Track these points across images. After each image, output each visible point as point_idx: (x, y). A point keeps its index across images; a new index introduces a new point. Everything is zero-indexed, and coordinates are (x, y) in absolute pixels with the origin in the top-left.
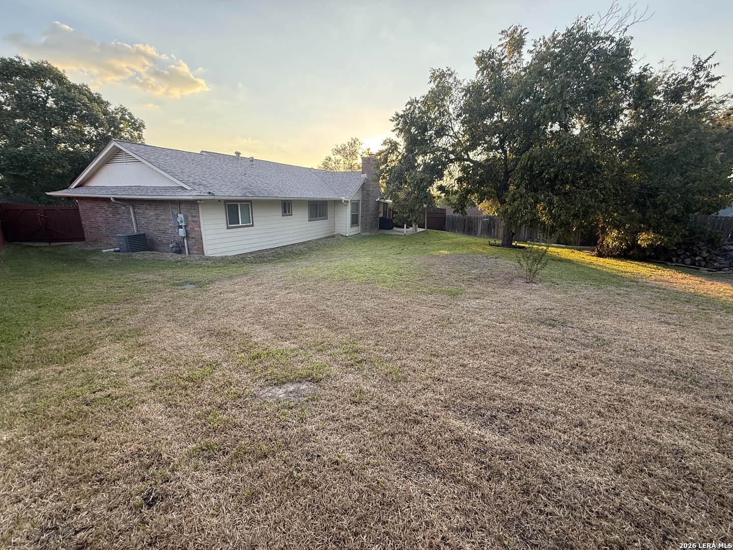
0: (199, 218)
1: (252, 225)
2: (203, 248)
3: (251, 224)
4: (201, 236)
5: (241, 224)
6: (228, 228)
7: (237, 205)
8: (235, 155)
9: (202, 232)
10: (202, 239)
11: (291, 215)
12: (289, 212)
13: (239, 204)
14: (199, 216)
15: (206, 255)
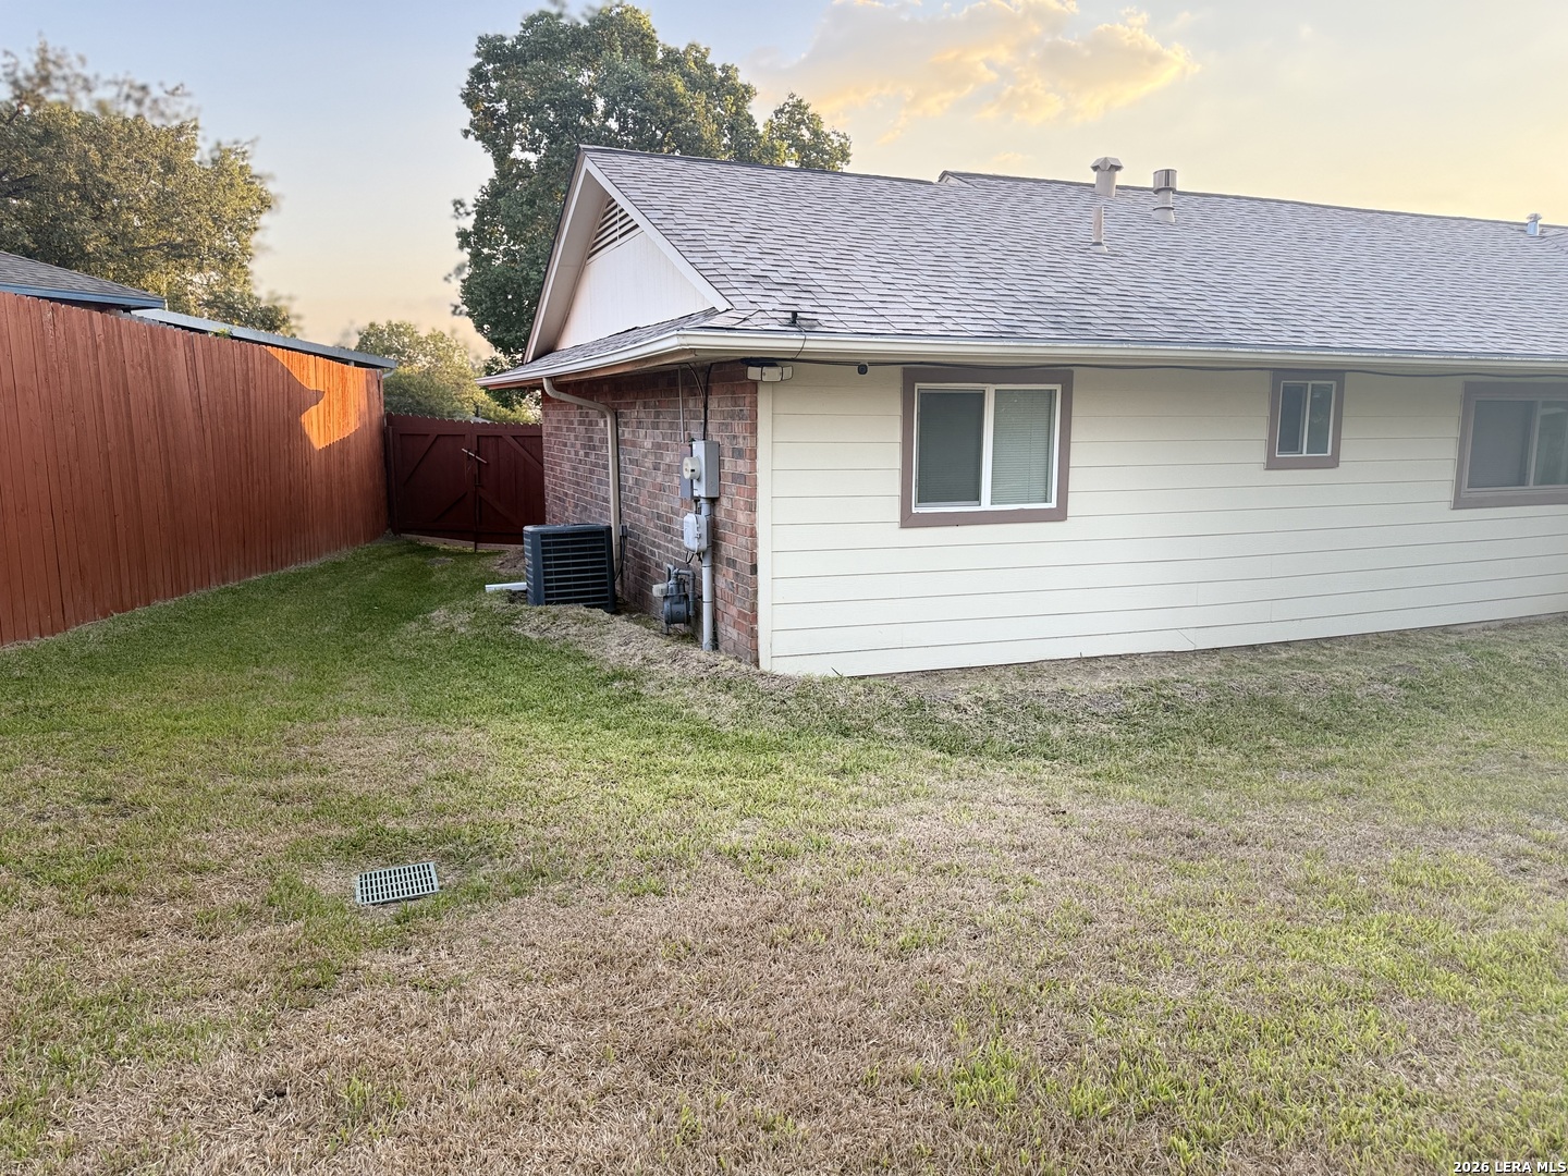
0: (754, 458)
1: (1060, 514)
2: (755, 619)
3: (1053, 505)
4: (753, 556)
5: (986, 504)
6: (908, 520)
7: (981, 396)
8: (1092, 178)
9: (760, 531)
10: (754, 569)
11: (1333, 462)
12: (1318, 443)
13: (990, 391)
14: (754, 452)
15: (765, 665)
